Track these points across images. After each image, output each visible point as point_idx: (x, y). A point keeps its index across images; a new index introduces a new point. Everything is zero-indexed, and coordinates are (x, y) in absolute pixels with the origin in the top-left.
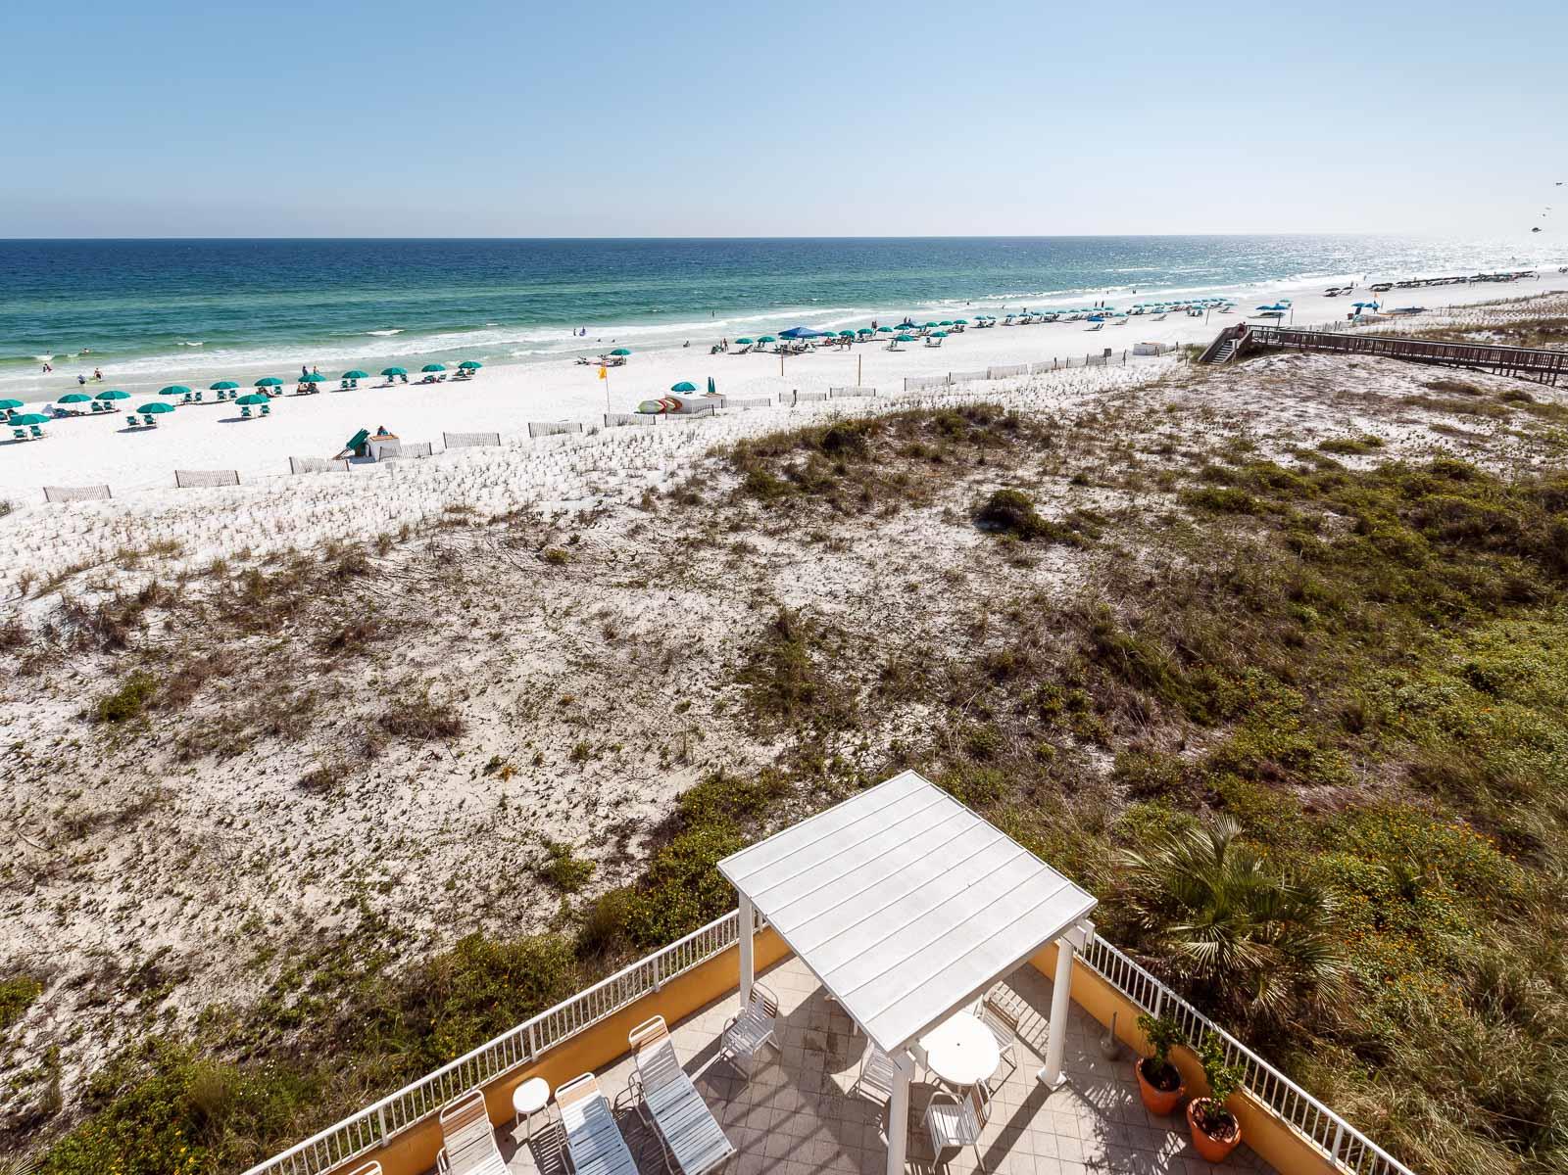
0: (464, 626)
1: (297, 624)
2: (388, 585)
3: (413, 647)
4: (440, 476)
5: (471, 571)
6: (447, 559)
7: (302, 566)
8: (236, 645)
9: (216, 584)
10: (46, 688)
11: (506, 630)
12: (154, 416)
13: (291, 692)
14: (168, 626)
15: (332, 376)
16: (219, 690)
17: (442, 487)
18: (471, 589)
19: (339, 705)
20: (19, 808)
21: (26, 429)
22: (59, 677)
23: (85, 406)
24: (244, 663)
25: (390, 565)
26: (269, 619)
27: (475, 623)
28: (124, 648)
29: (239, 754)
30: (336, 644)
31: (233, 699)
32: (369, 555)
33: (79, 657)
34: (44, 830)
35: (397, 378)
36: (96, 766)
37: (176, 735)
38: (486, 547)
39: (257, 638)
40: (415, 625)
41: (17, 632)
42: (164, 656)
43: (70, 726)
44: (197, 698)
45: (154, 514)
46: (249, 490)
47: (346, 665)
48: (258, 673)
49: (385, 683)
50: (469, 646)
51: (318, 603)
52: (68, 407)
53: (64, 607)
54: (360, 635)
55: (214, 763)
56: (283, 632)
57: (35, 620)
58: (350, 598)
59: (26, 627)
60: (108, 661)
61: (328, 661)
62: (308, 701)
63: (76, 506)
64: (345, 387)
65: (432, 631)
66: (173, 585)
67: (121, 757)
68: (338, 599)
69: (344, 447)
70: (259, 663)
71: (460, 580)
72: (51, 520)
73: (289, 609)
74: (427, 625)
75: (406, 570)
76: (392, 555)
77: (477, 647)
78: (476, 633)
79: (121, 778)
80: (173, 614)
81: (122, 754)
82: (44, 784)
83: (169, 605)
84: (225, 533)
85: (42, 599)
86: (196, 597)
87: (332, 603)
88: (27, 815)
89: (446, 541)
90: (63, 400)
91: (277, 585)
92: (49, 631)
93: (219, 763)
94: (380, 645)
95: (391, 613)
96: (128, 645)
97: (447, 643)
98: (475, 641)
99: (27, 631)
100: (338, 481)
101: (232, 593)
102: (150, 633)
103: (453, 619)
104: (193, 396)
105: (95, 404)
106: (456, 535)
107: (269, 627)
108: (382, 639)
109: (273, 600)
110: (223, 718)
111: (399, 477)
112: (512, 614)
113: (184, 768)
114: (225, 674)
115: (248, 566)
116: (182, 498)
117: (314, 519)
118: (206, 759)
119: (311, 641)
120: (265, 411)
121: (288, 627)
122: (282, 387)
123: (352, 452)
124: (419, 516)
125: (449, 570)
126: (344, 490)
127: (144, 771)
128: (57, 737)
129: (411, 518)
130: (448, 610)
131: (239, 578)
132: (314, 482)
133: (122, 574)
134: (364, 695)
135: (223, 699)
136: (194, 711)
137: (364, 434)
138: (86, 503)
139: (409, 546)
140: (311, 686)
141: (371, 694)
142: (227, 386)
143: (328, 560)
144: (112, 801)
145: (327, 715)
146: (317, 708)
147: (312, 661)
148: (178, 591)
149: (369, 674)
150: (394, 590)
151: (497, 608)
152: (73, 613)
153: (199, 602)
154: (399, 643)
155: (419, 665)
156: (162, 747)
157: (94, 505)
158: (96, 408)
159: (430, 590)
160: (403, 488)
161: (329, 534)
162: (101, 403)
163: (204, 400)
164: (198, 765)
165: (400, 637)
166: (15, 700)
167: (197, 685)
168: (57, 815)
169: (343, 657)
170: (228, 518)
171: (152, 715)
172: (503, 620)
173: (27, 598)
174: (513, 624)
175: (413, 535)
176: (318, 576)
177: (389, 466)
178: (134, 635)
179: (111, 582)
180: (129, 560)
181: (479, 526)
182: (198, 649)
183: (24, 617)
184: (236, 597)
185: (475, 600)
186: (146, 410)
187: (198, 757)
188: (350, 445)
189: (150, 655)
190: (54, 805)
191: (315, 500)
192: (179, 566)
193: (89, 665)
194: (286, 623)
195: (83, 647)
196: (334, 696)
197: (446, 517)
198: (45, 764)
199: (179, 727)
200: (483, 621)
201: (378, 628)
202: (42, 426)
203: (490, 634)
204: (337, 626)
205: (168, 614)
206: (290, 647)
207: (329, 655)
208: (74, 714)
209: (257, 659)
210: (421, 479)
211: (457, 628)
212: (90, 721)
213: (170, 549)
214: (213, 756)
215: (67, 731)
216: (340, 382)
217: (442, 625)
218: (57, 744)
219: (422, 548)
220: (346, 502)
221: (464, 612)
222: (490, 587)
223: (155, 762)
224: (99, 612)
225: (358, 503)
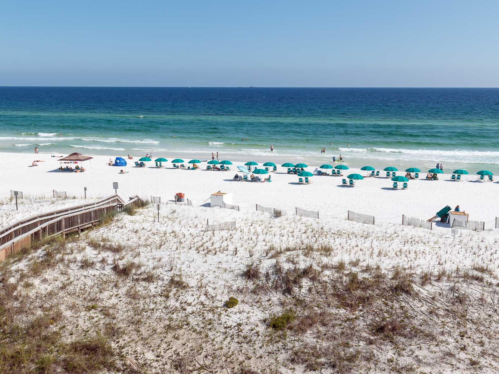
0: (456, 347)
1: (365, 310)
2: (419, 305)
3: (420, 348)
4: (483, 246)
5: (474, 313)
6: (460, 300)
7: (379, 277)
8: (334, 311)
9: (336, 275)
10: (258, 302)
11: (483, 361)
12: (354, 181)
13: (349, 347)
14: (310, 290)
15: (448, 171)
16: (319, 332)
17: (481, 252)
18: (469, 325)
19: (368, 366)
20: (230, 353)
21: (303, 178)
22: (265, 298)
23: (329, 171)
24: (334, 322)
25: (425, 293)
26: (353, 303)
27: (464, 349)
28: (290, 294)
29: (315, 370)
30: (380, 329)
31: (323, 339)
32: (415, 283)
33: (274, 292)
34: (234, 368)
35: (486, 177)
36: (261, 347)
37: (294, 347)
38: (489, 300)
39: (344, 311)
40: (427, 336)
41: (257, 272)
42: (304, 304)
43: (260, 324)
44: (309, 332)
45: (332, 231)
46: (377, 229)
47: (381, 344)
48: (338, 330)
49: (397, 364)
50: (454, 362)
51: (379, 302)
52: (323, 170)
53: (275, 266)
54: (394, 329)
55: (303, 370)
56: (357, 312)
57: (264, 269)
58: (396, 305)
59: (260, 271)
60: (283, 298)
61: (372, 338)
62: (354, 356)
63: (304, 219)
64: (453, 179)
65: (435, 343)
66: (319, 269)
67: (271, 348)
68: (390, 303)
69: (435, 215)
70: (340, 325)
71: (464, 316)
72: (293, 224)
73: (364, 301)
74: (433, 338)
75: (433, 299)
76: (428, 287)
77: (459, 365)
78: (462, 355)
79: (267, 358)
80: (314, 284)
81: (271, 346)
82: (241, 347)
83: (313, 279)
84: (356, 249)
85: (271, 260)
86: (325, 279)
87: (387, 305)
88: (231, 358)
89: (464, 288)
90: (322, 167)
91: (364, 286)
92: (267, 275)
93: (305, 371)
94: (403, 339)
95: (416, 322)
96: (292, 293)
97: (441, 355)
98: (459, 360)
99: (260, 273)
100: (422, 234)
101: (342, 282)
102: (302, 290)
103: (451, 340)
104: (375, 173)
105: (334, 170)
106: (472, 286)
107: (352, 307)
108: (405, 336)
109: (359, 293)
110: (314, 348)
111: (457, 240)
112: (491, 352)
113: (291, 366)
114: (324, 325)
115: (355, 270)
116: (347, 226)
117: (399, 253)
118: (301, 365)
119: (368, 323)
120: (405, 186)
121: (361, 311)
122: (420, 174)
123: (439, 219)
124: (454, 268)
125: (459, 308)
126: (424, 241)
127: (276, 359)
128: (253, 327)
129: (449, 267)
130: (449, 333)
131: (347, 275)
132: (410, 231)
133: (302, 257)
134: (384, 366)
135: (318, 337)
136: (305, 338)
137: (448, 208)
138: (309, 218)
139: (441, 284)
140: (360, 349)
141: (387, 367)
142: (392, 169)
143: (392, 279)
144: (260, 368)
145: (361, 369)
146: (357, 362)
147: (364, 334)
148: (319, 273)
149: (390, 354)
150: (422, 309)
151: (482, 344)
152: (278, 270)
153: (326, 282)
154: (413, 343)
155: (419, 361)
156: (287, 350)
157: (310, 220)
158: (334, 173)
159: (443, 317)
160: (458, 247)
161: (401, 265)
162: (336, 170)
163: (380, 176)
164: (297, 367)
165: (415, 340)
166: (246, 303)
167: (311, 325)
168: (241, 363)
169: (381, 338)
170: (360, 241)
171: (289, 333)
172: (483, 354)
173: (267, 257)
174: (489, 359)
175: (445, 278)
176: (385, 286)
177: (453, 232)
178: (296, 289)
179: (296, 260)
180: (308, 250)
181: (490, 284)
182: (318, 307)
183: (261, 266)
184: (343, 285)
185: (469, 333)
186: (351, 177)
187: (298, 363)
188: (439, 214)
189: (299, 302)
190: (241, 358)
191: (406, 242)
192: (325, 260)
193: (276, 297)
194: (361, 308)
195: (276, 288)
196: (368, 360)
197: (471, 273)
198: (245, 338)
199: (297, 344)
200: (469, 349)
201: (405, 329)
202: (310, 178)
203: (471, 360)
204: (384, 319)
205: (311, 283)
206: (358, 322)
207: (374, 335)
208: (262, 319)
209: (340, 322)
210: (471, 244)
211: (451, 347)
212: (267, 325)
213: (327, 251)
214: (304, 365)
215: (257, 326)
216: (451, 175)
217: (442, 342)
218: (252, 330)
219: (448, 288)
220: (421, 247)
221: (459, 338)
222: (482, 328)
223: (282, 356)
224: (286, 273)
225: (427, 249)
